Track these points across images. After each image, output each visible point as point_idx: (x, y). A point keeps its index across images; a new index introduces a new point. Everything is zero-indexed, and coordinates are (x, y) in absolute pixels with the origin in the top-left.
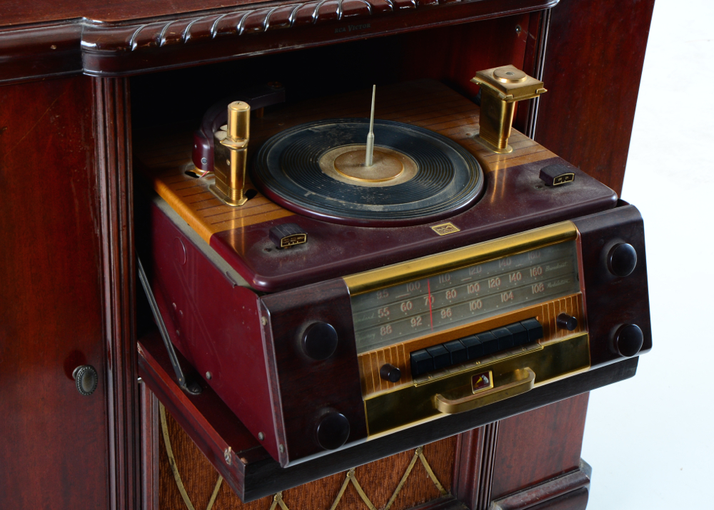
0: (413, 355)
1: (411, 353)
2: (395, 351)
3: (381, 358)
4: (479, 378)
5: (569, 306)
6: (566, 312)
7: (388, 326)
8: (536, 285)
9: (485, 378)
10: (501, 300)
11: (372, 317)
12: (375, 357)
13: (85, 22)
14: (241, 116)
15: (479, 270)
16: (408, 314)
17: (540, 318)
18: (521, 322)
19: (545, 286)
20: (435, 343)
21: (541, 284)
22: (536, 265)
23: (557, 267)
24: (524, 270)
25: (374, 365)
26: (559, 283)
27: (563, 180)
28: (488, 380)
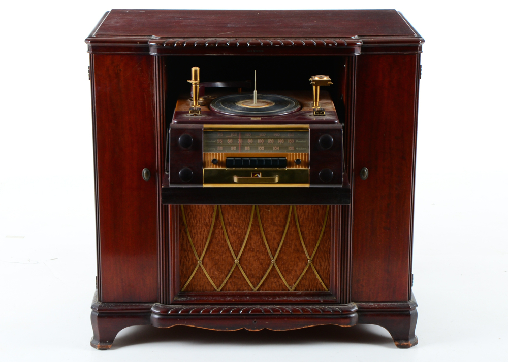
1: (227, 158)
2: (220, 155)
3: (213, 156)
5: (302, 156)
6: (300, 159)
7: (221, 147)
8: (291, 147)
9: (258, 176)
10: (273, 149)
11: (215, 142)
12: (211, 155)
13: (154, 37)
14: (196, 71)
15: (264, 135)
16: (231, 144)
17: (288, 158)
18: (278, 157)
19: (295, 148)
20: (238, 156)
21: (293, 147)
22: (292, 139)
23: (302, 142)
24: (286, 139)
25: (210, 158)
26: (302, 149)
27: (319, 113)
28: (260, 176)
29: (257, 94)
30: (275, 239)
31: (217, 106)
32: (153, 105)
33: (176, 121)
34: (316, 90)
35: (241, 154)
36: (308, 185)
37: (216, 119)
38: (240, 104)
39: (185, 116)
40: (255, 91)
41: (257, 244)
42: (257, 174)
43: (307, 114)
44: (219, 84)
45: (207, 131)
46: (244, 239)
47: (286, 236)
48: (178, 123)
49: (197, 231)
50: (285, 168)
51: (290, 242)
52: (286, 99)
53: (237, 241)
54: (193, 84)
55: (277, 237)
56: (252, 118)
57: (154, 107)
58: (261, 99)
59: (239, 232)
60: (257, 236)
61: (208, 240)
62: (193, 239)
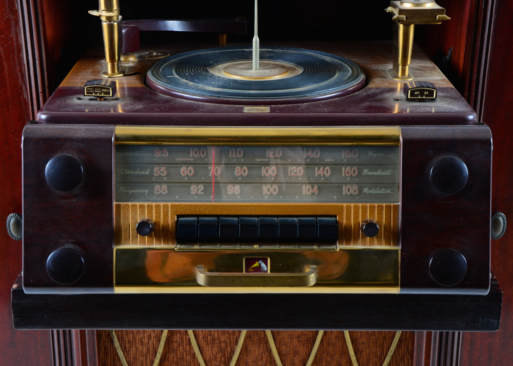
0: (180, 219)
1: (178, 216)
2: (160, 209)
3: (142, 212)
4: (255, 263)
5: (380, 213)
6: (375, 220)
7: (164, 187)
8: (349, 186)
9: (263, 265)
10: (302, 193)
11: (147, 173)
12: (136, 210)
15: (279, 154)
16: (189, 179)
17: (342, 218)
18: (316, 216)
19: (360, 190)
20: (207, 213)
21: (355, 187)
22: (351, 165)
23: (379, 173)
24: (336, 167)
25: (134, 218)
26: (378, 191)
27: (422, 94)
28: (267, 267)
29: (261, 46)
30: (296, 353)
31: (163, 77)
32: (21, 70)
33: (43, 117)
34: (405, 36)
35: (216, 206)
36: (395, 291)
37: (152, 110)
38: (219, 70)
39: (75, 101)
40: (256, 39)
41: (259, 363)
42: (258, 260)
43: (387, 95)
44: (174, 25)
45: (126, 146)
46: (233, 352)
47: (319, 347)
48: (51, 120)
49: (134, 338)
50: (334, 243)
51: (329, 359)
52: (328, 59)
53: (218, 357)
54: (103, 19)
55: (302, 350)
56: (247, 109)
57: (23, 76)
58: (270, 58)
59: (223, 339)
60: (259, 347)
61: (159, 356)
62: (128, 353)
